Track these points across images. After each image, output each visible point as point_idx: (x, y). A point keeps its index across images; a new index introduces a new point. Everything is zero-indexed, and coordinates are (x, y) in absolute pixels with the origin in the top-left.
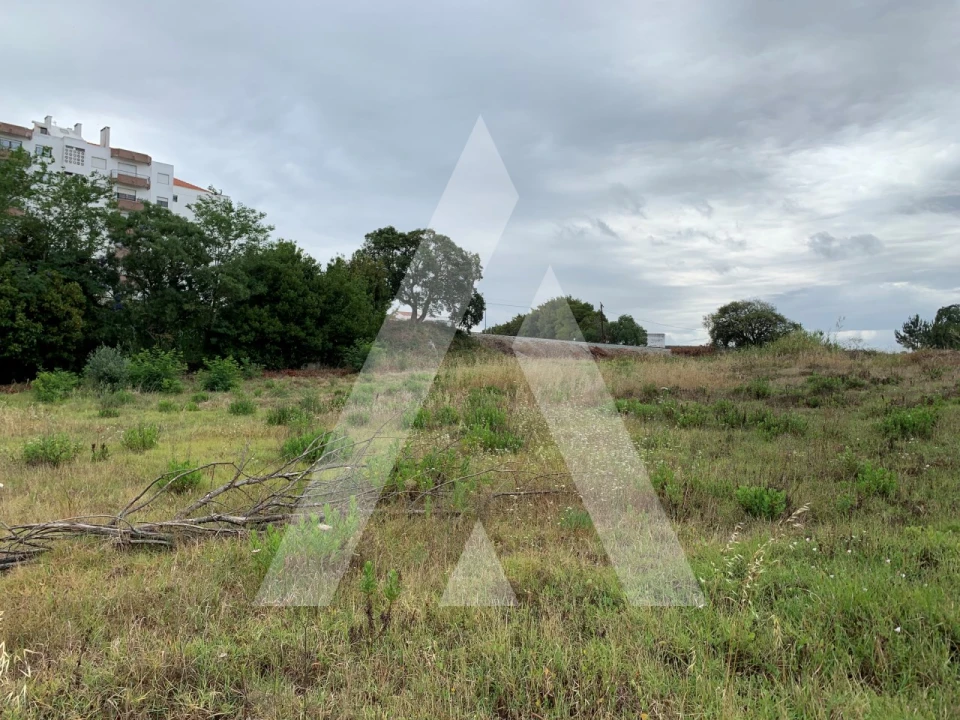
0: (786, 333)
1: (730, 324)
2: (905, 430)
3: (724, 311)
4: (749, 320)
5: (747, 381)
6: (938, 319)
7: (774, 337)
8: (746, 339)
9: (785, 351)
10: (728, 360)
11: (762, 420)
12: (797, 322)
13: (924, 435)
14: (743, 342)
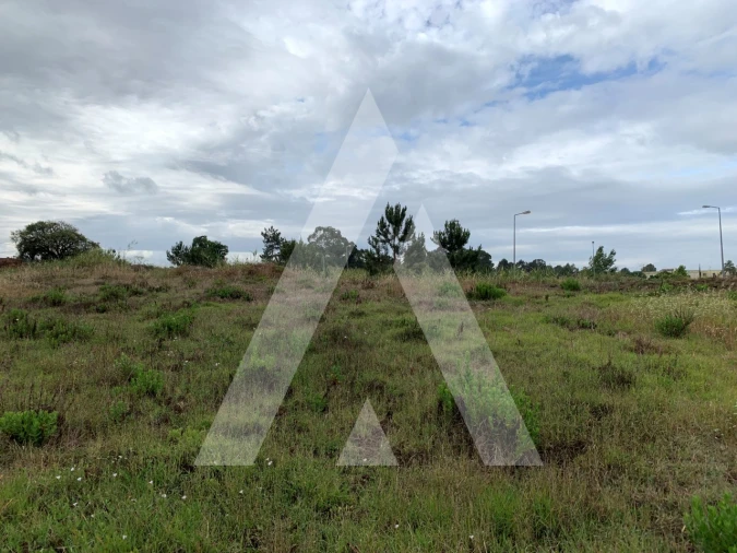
0: (85, 250)
1: (37, 240)
2: (171, 330)
3: (31, 228)
4: (54, 238)
5: (50, 291)
6: (194, 245)
7: (75, 253)
8: (53, 254)
9: (83, 264)
10: (28, 272)
11: (51, 328)
12: (95, 242)
13: (184, 333)
14: (49, 255)
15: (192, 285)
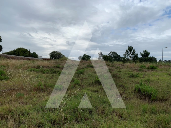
0: (62, 57)
1: (53, 55)
2: (80, 73)
3: (52, 52)
4: (56, 54)
5: (56, 65)
6: (84, 56)
7: (60, 58)
8: (56, 58)
9: (62, 60)
10: (53, 61)
11: (59, 72)
12: (64, 55)
13: (83, 74)
14: (55, 58)
15: (84, 64)
